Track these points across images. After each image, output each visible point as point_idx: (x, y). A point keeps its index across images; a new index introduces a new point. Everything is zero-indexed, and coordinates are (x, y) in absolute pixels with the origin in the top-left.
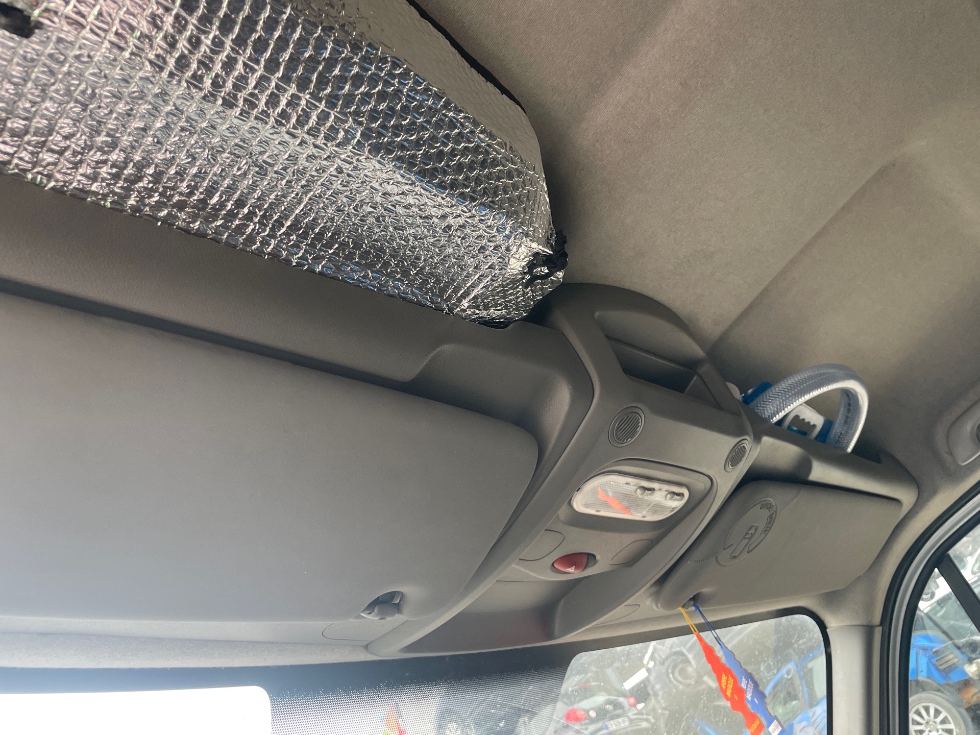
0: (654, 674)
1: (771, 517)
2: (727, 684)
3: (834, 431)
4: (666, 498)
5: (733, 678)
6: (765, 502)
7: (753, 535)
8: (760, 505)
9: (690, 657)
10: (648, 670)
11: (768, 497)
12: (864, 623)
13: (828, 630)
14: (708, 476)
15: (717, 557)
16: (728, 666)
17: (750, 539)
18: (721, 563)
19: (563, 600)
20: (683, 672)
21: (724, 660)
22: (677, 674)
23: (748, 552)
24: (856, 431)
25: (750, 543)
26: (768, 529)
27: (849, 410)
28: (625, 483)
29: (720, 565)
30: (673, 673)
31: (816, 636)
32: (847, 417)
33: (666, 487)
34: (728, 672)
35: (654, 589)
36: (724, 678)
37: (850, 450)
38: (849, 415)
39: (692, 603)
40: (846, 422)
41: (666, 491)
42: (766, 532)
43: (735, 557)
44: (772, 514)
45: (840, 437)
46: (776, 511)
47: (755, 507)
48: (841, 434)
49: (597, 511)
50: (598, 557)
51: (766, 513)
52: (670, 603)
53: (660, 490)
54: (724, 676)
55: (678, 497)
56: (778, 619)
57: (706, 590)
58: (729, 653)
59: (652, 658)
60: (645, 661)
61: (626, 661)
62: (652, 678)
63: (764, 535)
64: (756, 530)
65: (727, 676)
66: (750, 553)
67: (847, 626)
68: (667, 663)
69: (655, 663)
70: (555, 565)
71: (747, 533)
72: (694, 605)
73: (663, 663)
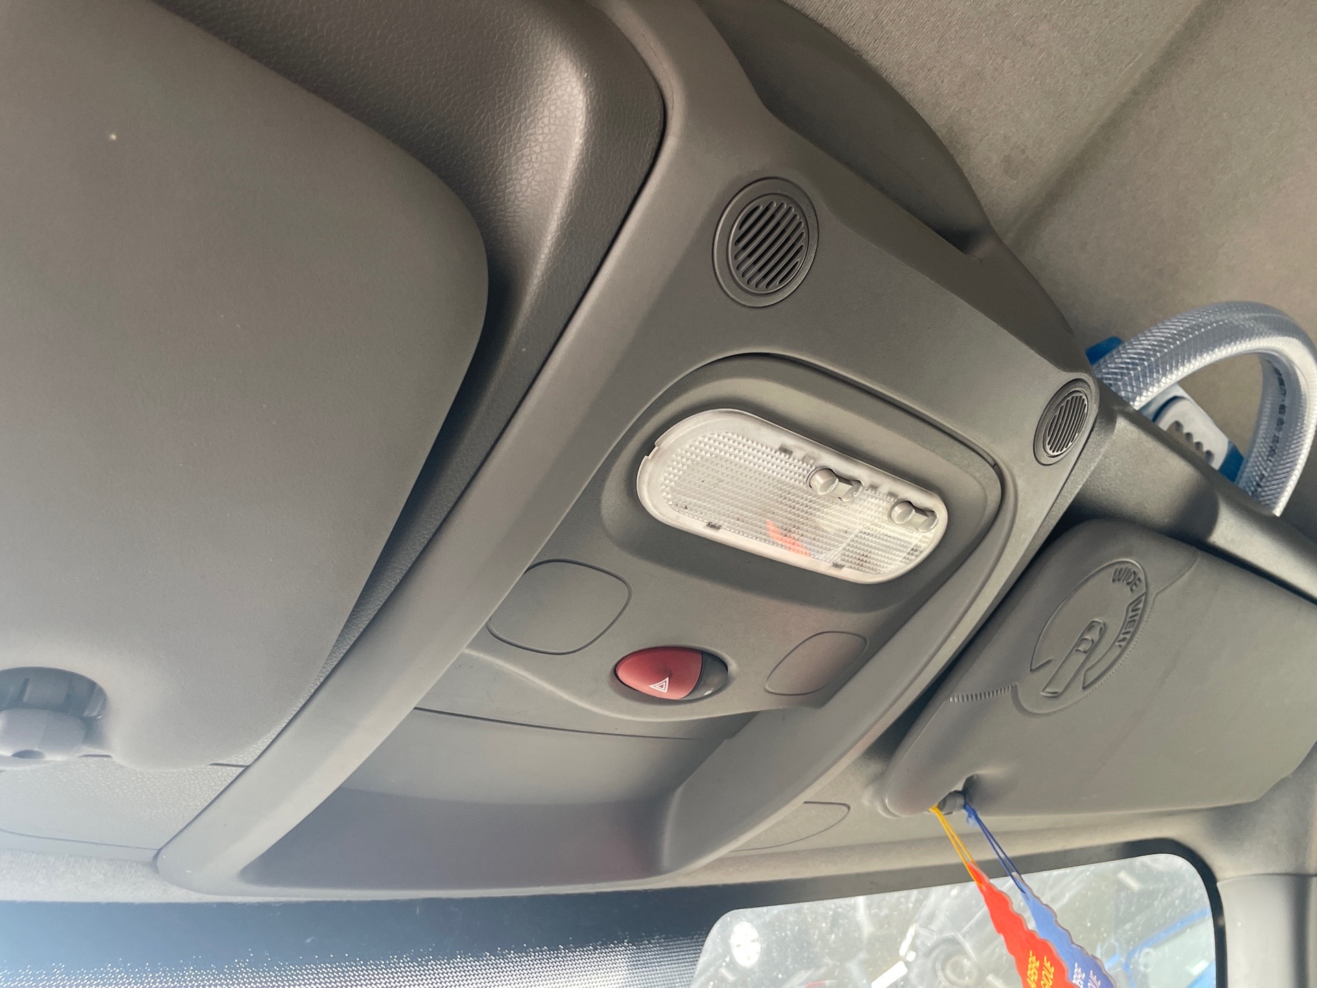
0: (915, 971)
1: (1134, 607)
2: (1040, 979)
3: (1245, 475)
4: (890, 516)
5: (1055, 963)
6: (1124, 566)
7: (1095, 645)
8: (1112, 570)
9: (968, 946)
10: (907, 964)
11: (1129, 554)
12: (1290, 869)
13: (1218, 884)
14: (995, 466)
15: (1015, 689)
16: (1040, 935)
17: (1088, 653)
18: (1025, 705)
19: (679, 791)
20: (957, 969)
21: (1031, 925)
22: (948, 972)
23: (1084, 688)
24: (1292, 469)
25: (1088, 665)
26: (1128, 636)
27: (1281, 422)
28: (777, 447)
29: (1022, 710)
30: (943, 969)
31: (1196, 895)
32: (1276, 440)
33: (888, 484)
34: (1042, 949)
35: (875, 767)
36: (1033, 963)
37: (1278, 512)
38: (1280, 435)
39: (960, 801)
40: (1272, 451)
41: (891, 494)
42: (1123, 644)
43: (1056, 696)
44: (1138, 600)
45: (1258, 485)
46: (1146, 593)
47: (1102, 575)
48: (1262, 477)
49: (711, 526)
50: (733, 666)
51: (1124, 595)
52: (913, 798)
53: (874, 487)
54: (1032, 959)
55: (921, 518)
56: (1128, 860)
57: (989, 772)
58: (1044, 912)
59: (913, 947)
60: (902, 952)
61: (831, 931)
62: (913, 976)
63: (1118, 651)
64: (1103, 632)
65: (1039, 958)
66: (1089, 690)
67: (1255, 875)
68: (934, 955)
69: (917, 956)
70: (622, 674)
71: (1082, 640)
72: (965, 807)
73: (928, 954)
